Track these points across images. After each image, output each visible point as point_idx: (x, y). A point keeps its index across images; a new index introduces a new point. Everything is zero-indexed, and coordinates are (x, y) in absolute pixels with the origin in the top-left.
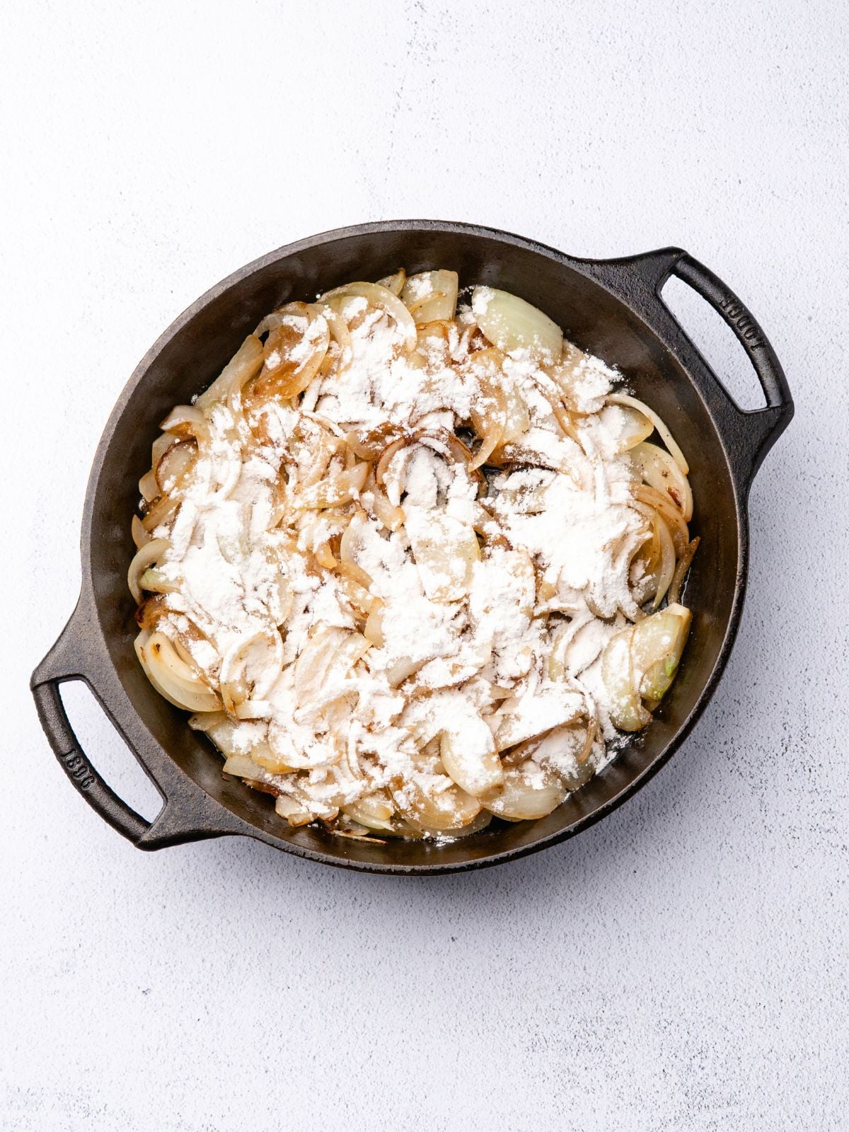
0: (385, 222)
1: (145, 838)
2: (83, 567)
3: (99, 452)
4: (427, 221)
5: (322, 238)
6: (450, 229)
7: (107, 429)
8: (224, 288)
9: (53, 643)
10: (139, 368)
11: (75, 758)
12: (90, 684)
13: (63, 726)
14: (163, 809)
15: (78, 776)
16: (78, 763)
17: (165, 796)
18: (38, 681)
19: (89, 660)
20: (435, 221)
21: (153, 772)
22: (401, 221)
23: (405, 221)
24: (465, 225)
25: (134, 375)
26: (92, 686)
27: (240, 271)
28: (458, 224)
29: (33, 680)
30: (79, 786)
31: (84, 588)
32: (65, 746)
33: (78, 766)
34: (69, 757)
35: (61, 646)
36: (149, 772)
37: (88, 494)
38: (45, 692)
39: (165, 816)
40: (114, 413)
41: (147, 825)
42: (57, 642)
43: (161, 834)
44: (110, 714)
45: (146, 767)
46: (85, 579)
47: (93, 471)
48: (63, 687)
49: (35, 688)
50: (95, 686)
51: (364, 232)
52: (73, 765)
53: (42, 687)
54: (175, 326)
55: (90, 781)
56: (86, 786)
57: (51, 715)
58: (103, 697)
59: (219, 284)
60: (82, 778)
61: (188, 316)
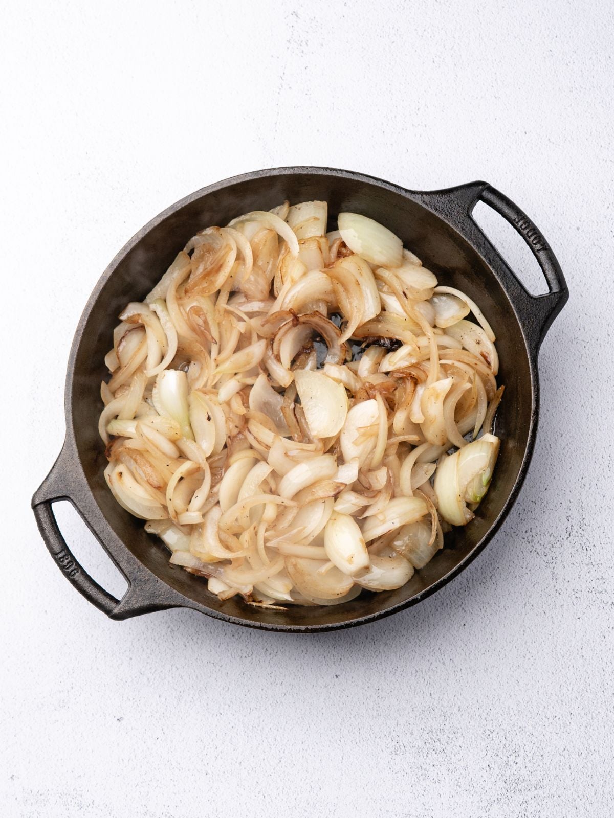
0: (274, 169)
1: (116, 611)
2: (66, 420)
3: (76, 338)
4: (304, 167)
5: (230, 182)
6: (321, 172)
7: (81, 321)
8: (162, 219)
9: (47, 474)
10: (102, 278)
11: (64, 556)
12: (74, 503)
13: (56, 533)
14: (128, 590)
15: (67, 569)
16: (67, 559)
17: (129, 581)
18: (37, 502)
19: (73, 486)
20: (310, 167)
21: (120, 564)
22: (286, 167)
23: (288, 167)
24: (331, 169)
25: (99, 282)
27: (172, 206)
28: (326, 169)
29: (33, 501)
30: (68, 575)
31: (68, 435)
32: (57, 547)
33: (66, 561)
34: (60, 555)
35: (53, 476)
36: (117, 564)
37: (69, 367)
38: (42, 509)
39: (129, 595)
40: (86, 310)
41: (117, 602)
42: (50, 474)
43: (127, 608)
44: (88, 524)
45: (115, 561)
46: (68, 428)
47: (72, 351)
48: (55, 506)
49: (35, 507)
50: (77, 504)
51: (260, 177)
52: (63, 561)
53: (40, 506)
54: (127, 246)
55: (76, 571)
56: (73, 575)
57: (47, 525)
58: (83, 512)
59: (158, 216)
60: (70, 570)
61: (136, 239)
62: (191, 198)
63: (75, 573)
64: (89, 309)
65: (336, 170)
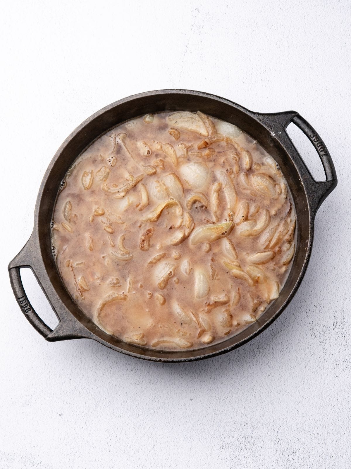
0: (174, 90)
1: (50, 336)
2: (35, 221)
3: (46, 173)
4: (192, 90)
5: (147, 94)
6: (201, 95)
7: (50, 164)
8: (105, 110)
9: (20, 251)
10: (66, 141)
11: (24, 300)
12: (33, 270)
13: (20, 286)
14: (58, 325)
15: (24, 308)
16: (25, 302)
17: (60, 319)
18: (11, 267)
19: (33, 259)
20: (195, 91)
21: (56, 309)
22: (181, 90)
24: (207, 94)
25: (64, 143)
26: (34, 271)
27: (112, 104)
28: (204, 93)
29: (9, 266)
30: (24, 312)
31: (34, 230)
32: (20, 295)
33: (24, 304)
34: (21, 300)
35: (22, 253)
36: (54, 309)
37: (40, 191)
38: (14, 271)
39: (59, 328)
40: (54, 158)
41: (51, 331)
43: (56, 335)
44: (40, 283)
45: (53, 306)
46: (35, 225)
47: (43, 181)
48: (21, 270)
49: (10, 269)
50: (35, 271)
51: (165, 93)
52: (22, 303)
53: (13, 269)
54: (83, 124)
55: (29, 310)
56: (27, 312)
57: (15, 281)
58: (38, 276)
59: (103, 109)
60: (26, 309)
61: (88, 121)
62: (123, 101)
63: (28, 311)
64: (56, 157)
65: (210, 94)
